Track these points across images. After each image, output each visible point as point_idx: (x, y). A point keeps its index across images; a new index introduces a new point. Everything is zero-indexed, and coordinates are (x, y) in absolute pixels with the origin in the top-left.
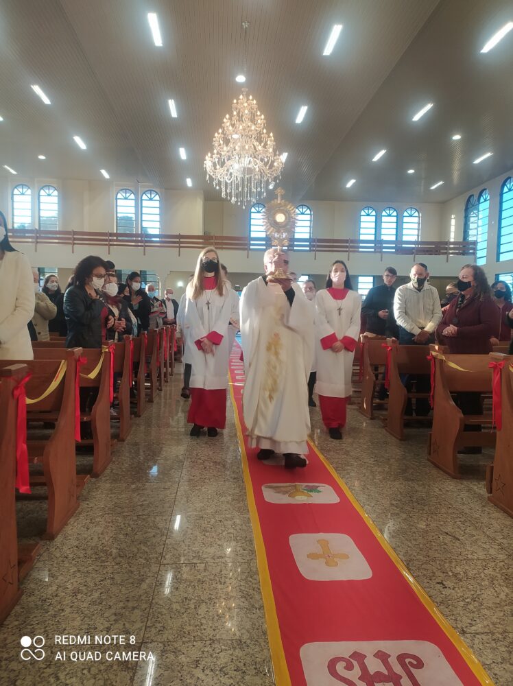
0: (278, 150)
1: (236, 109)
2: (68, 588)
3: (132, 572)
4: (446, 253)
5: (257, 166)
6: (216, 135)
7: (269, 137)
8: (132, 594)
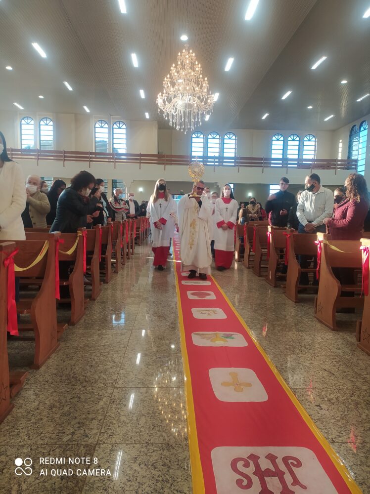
0: (211, 90)
1: (180, 60)
2: (46, 404)
3: (93, 393)
4: (335, 168)
5: (195, 102)
6: (165, 79)
7: (204, 80)
8: (92, 409)
